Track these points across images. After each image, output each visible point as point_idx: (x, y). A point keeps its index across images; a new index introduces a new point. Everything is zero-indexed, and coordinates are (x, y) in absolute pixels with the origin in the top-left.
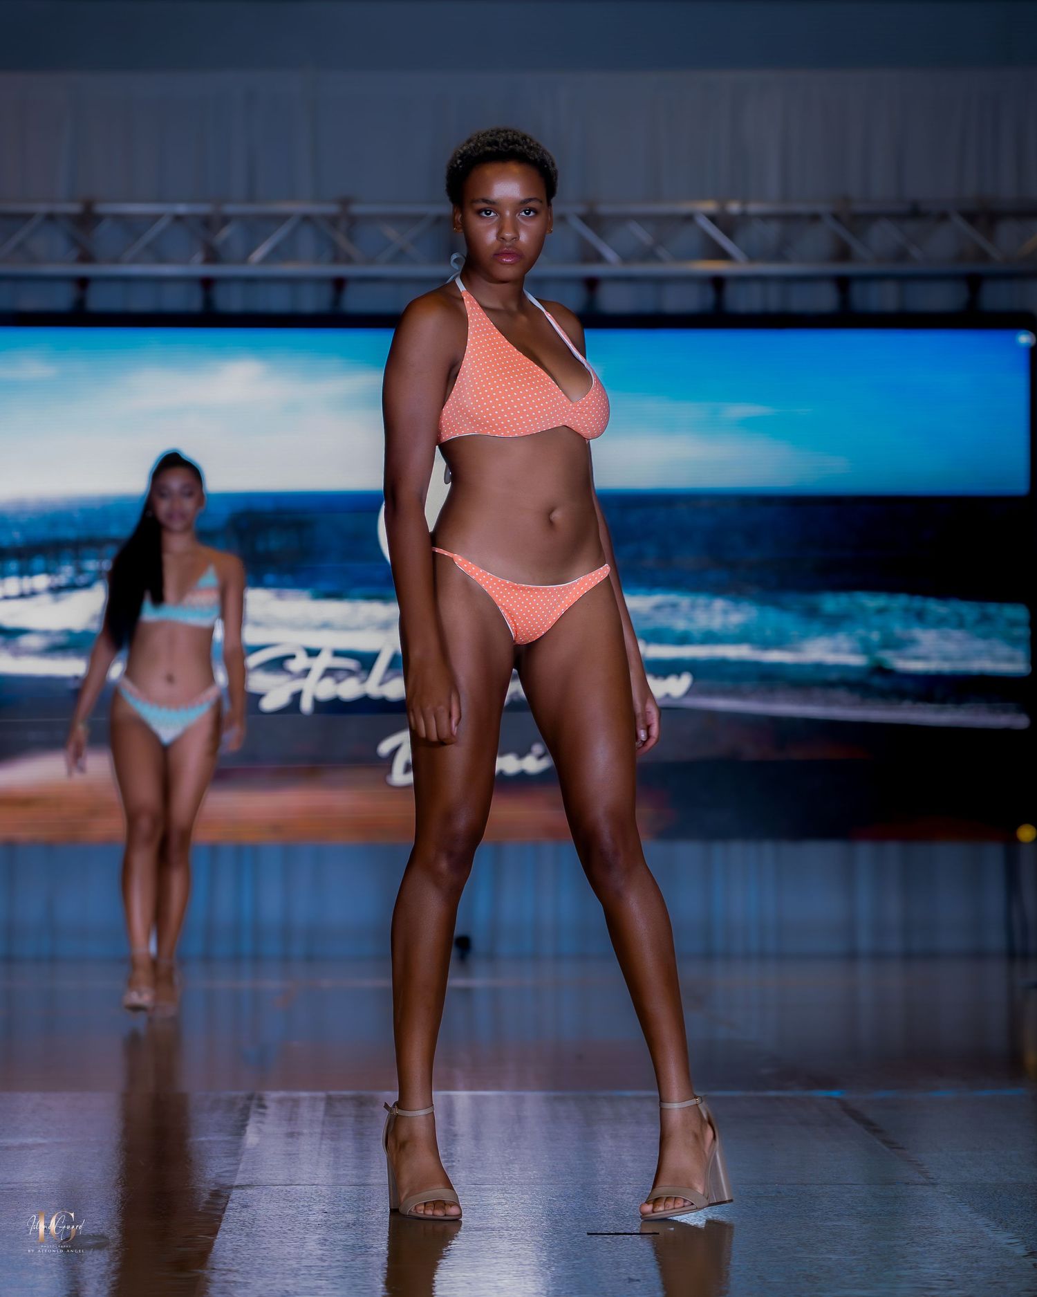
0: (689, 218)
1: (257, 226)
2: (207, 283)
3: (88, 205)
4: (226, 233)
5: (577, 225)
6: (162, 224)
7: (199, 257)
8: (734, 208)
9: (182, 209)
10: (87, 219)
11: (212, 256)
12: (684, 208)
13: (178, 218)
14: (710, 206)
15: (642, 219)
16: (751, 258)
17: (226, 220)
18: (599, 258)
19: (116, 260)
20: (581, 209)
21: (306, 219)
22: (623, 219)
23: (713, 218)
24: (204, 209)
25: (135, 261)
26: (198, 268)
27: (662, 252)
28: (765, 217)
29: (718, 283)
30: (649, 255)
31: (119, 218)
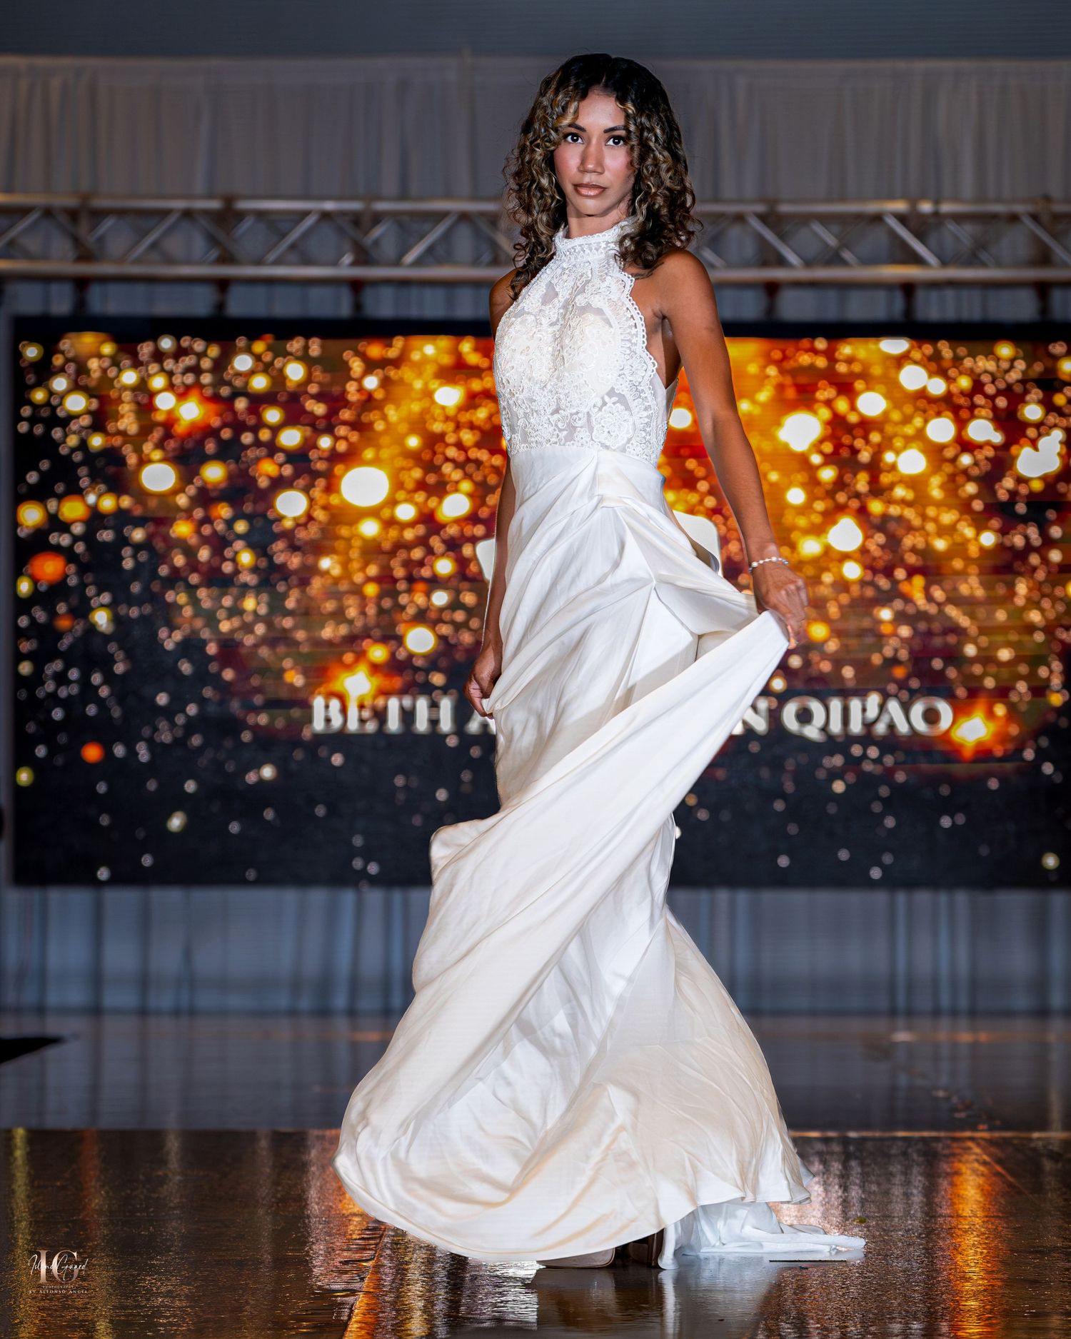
0: (878, 218)
1: (411, 225)
2: (357, 286)
3: (229, 200)
4: (377, 232)
5: (756, 224)
6: (309, 221)
7: (347, 259)
8: (926, 207)
9: (329, 206)
10: (228, 217)
11: (363, 257)
12: (872, 207)
13: (326, 216)
14: (900, 206)
15: (825, 219)
16: (944, 263)
17: (377, 218)
18: (781, 262)
19: (259, 262)
20: (761, 208)
21: (464, 217)
22: (806, 219)
23: (902, 218)
24: (355, 206)
25: (277, 262)
26: (346, 268)
27: (847, 255)
28: (958, 218)
29: (908, 288)
30: (834, 259)
31: (261, 215)
